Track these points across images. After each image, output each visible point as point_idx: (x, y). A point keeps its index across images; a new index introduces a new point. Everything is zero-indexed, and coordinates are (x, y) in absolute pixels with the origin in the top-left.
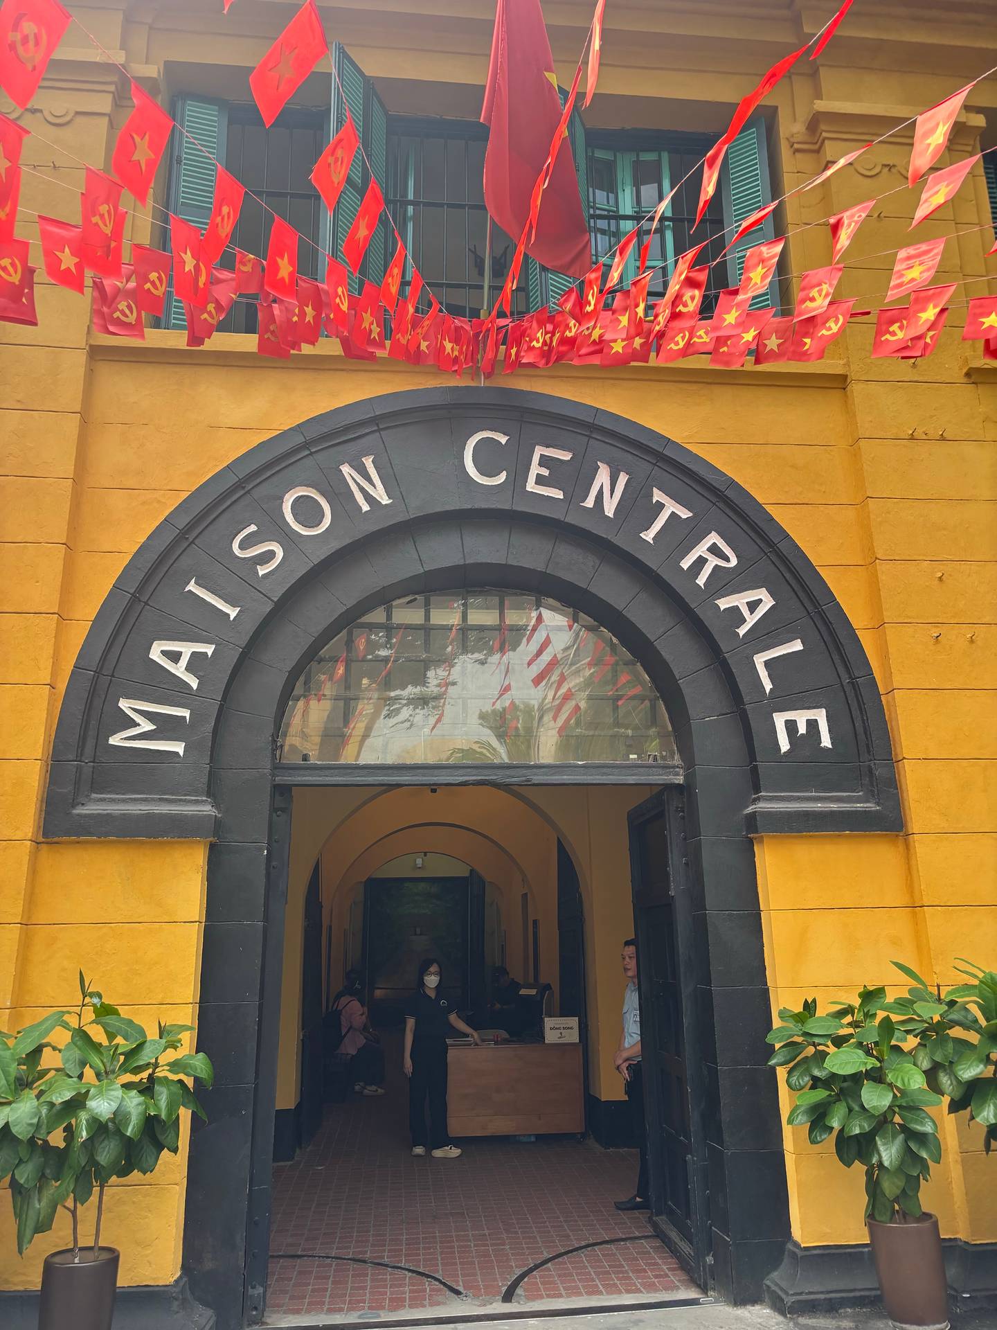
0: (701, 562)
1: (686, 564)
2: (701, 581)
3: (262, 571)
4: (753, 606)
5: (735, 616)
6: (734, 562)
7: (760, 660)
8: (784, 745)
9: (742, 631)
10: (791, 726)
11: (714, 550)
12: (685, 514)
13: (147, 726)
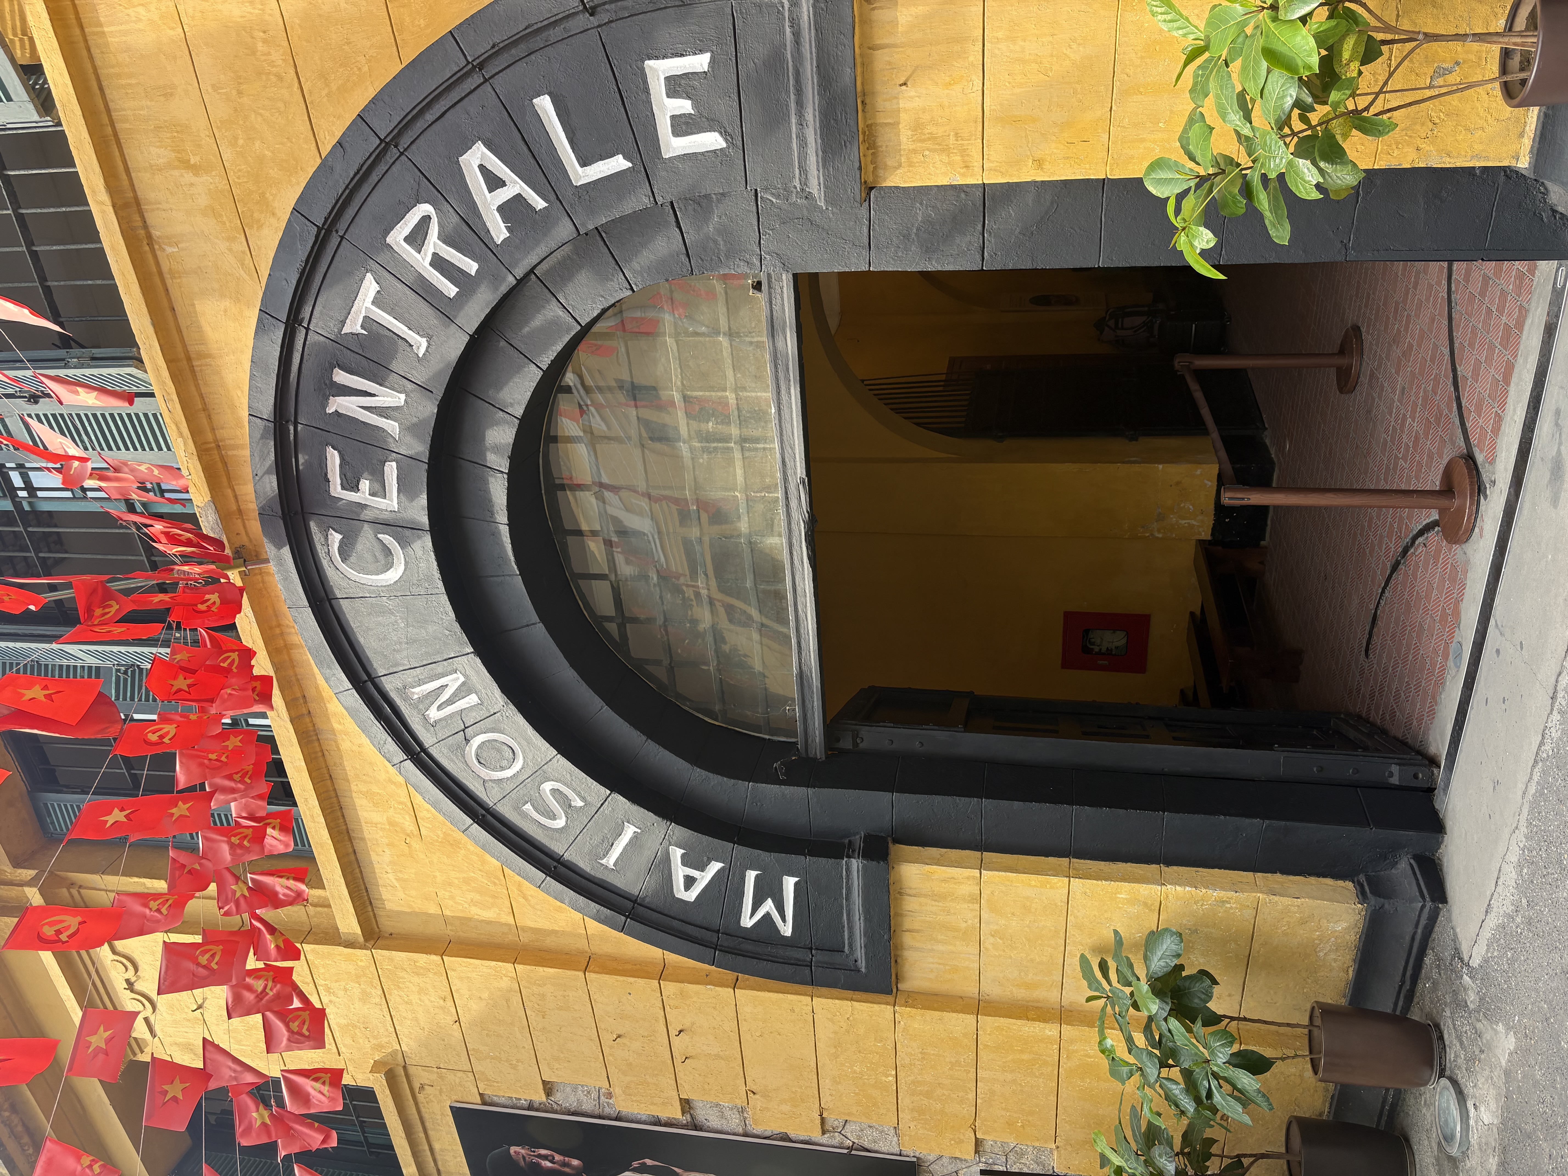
0: (438, 262)
3: (577, 802)
4: (493, 181)
5: (515, 213)
6: (425, 209)
7: (579, 174)
8: (712, 143)
9: (539, 204)
10: (682, 125)
12: (370, 287)
13: (768, 906)
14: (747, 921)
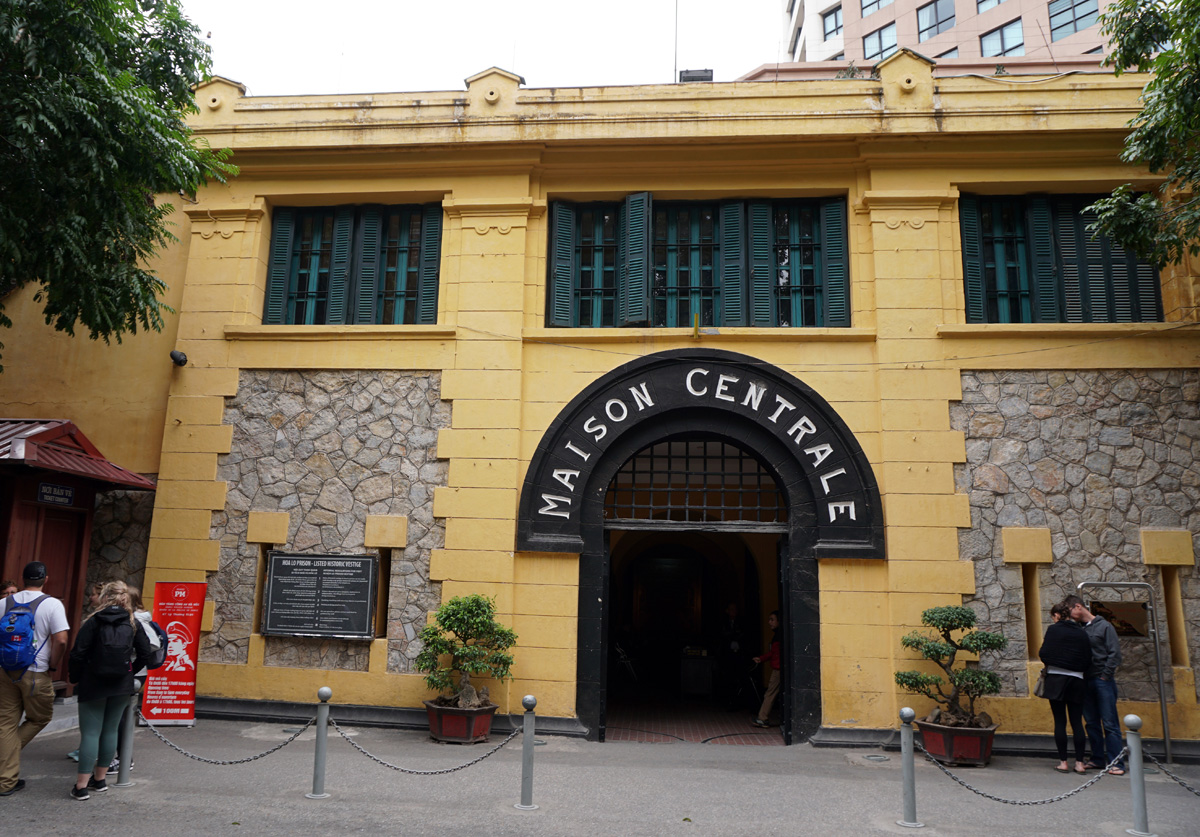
0: (798, 431)
1: (790, 433)
2: (798, 441)
3: (597, 438)
4: (822, 452)
6: (814, 430)
8: (833, 518)
10: (837, 510)
11: (805, 425)
12: (792, 408)
13: (553, 506)
14: (545, 497)
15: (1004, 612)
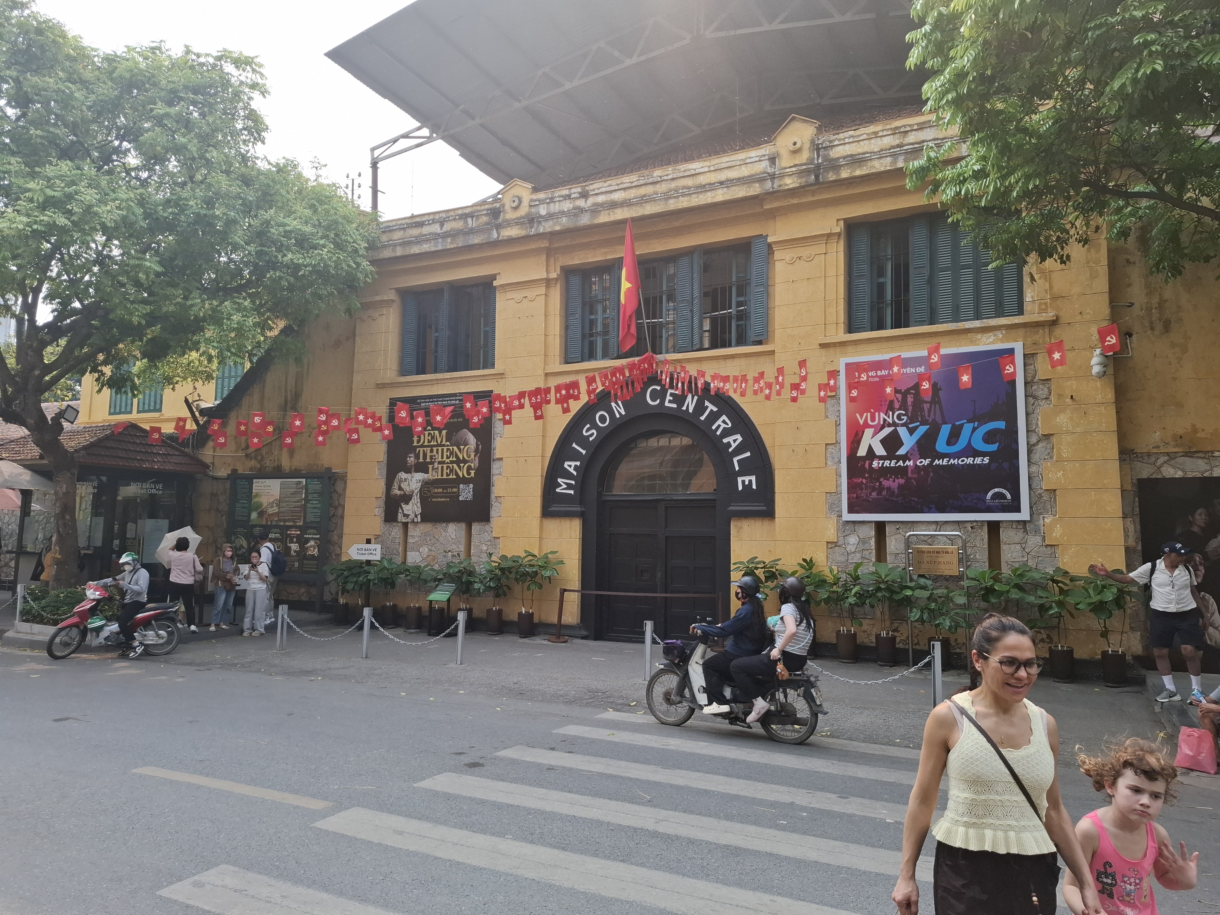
0: (719, 426)
1: (714, 428)
2: (718, 433)
3: (591, 439)
4: (735, 441)
5: (729, 445)
6: (730, 425)
7: (735, 460)
8: (740, 488)
9: (730, 450)
10: (743, 482)
11: (724, 422)
12: (715, 409)
13: (565, 486)
14: (559, 480)
15: (858, 555)
